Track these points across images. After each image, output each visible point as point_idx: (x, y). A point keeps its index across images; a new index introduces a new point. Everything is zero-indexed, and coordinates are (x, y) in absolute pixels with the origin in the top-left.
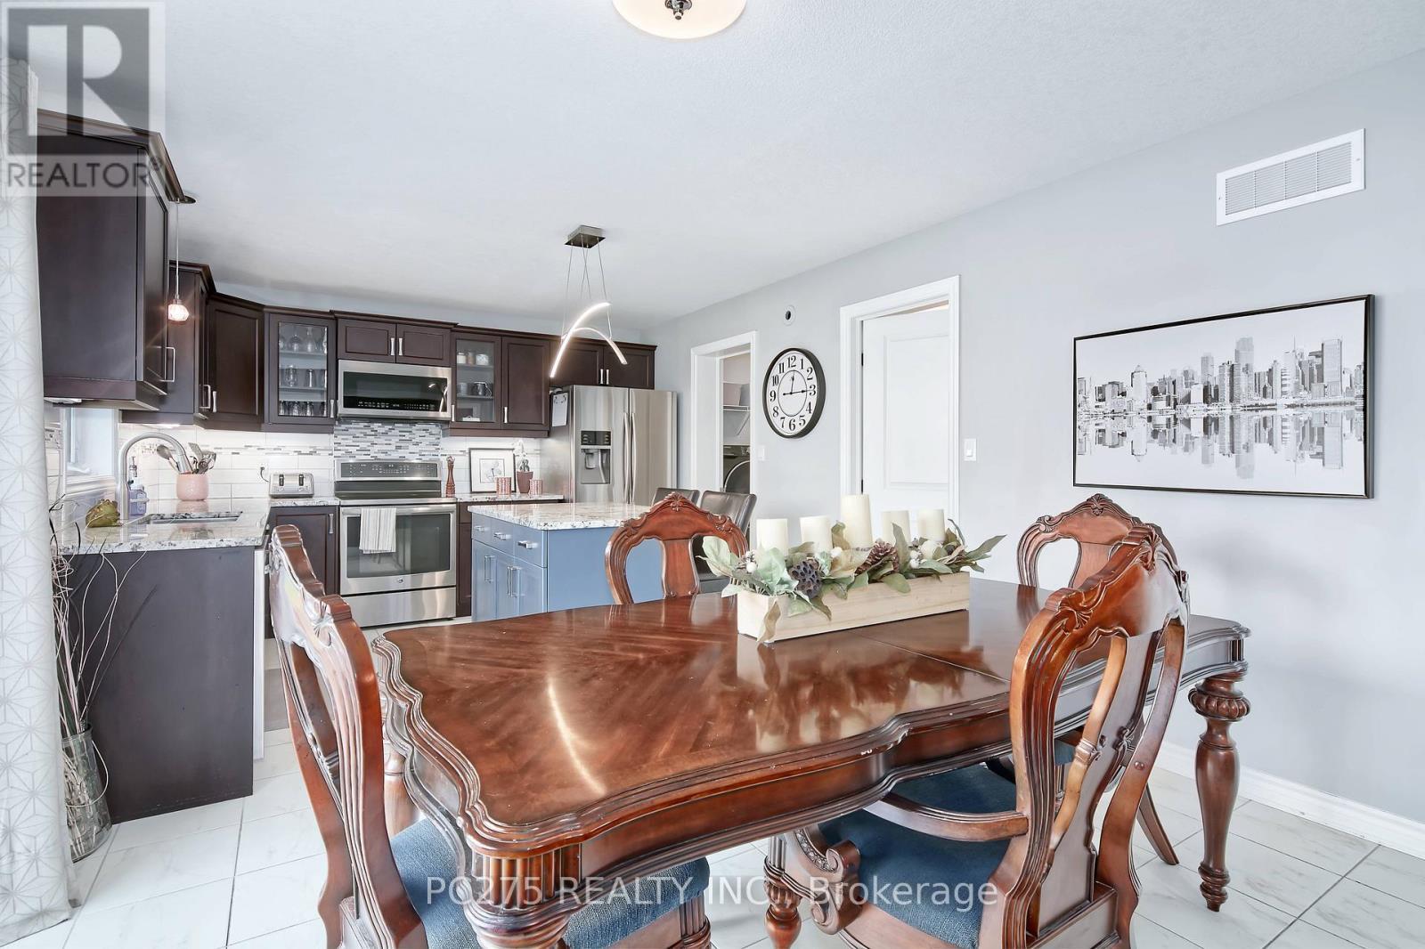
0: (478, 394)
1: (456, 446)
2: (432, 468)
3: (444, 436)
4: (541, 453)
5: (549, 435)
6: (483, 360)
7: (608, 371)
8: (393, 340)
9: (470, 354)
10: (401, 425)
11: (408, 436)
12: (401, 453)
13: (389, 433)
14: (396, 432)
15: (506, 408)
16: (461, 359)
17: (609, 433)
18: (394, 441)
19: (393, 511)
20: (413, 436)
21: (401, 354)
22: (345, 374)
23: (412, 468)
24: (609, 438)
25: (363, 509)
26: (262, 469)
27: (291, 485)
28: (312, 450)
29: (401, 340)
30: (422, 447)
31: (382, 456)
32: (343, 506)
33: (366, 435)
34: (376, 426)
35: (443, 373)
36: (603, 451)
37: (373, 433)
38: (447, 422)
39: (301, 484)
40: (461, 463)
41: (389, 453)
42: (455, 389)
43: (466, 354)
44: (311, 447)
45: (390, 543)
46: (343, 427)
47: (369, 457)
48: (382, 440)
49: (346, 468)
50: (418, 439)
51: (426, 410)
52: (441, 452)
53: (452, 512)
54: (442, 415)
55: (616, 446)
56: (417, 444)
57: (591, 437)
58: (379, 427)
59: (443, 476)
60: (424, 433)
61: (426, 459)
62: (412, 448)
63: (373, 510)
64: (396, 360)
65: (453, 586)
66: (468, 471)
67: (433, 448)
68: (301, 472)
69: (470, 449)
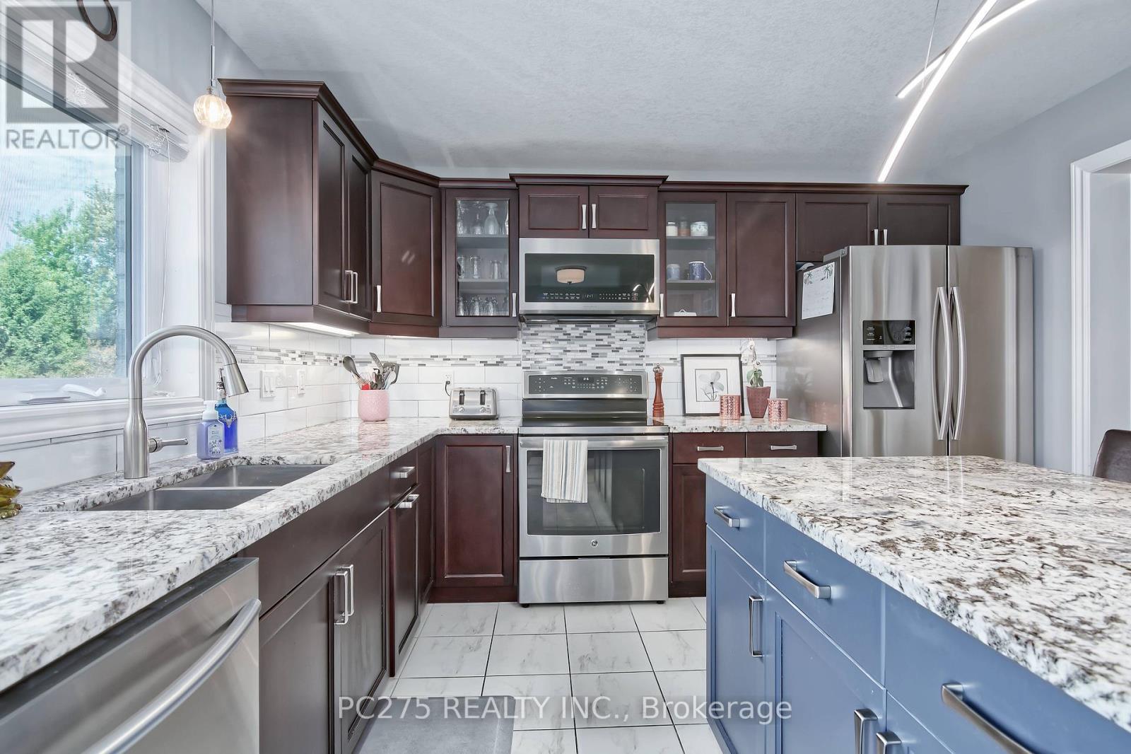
0: (693, 278)
1: (664, 351)
2: (635, 381)
3: (649, 339)
4: (779, 360)
5: (794, 334)
6: (700, 229)
7: (885, 231)
8: (584, 207)
9: (683, 225)
10: (598, 326)
11: (606, 340)
12: (599, 362)
13: (584, 337)
14: (592, 335)
15: (733, 296)
16: (671, 231)
17: (912, 324)
18: (590, 346)
19: (584, 445)
20: (610, 340)
21: (594, 226)
22: (527, 256)
23: (611, 382)
24: (912, 331)
25: (545, 440)
26: (448, 383)
27: (472, 405)
28: (499, 360)
29: (594, 206)
30: (624, 353)
31: (576, 367)
32: (522, 435)
33: (558, 340)
34: (568, 328)
35: (648, 247)
36: (896, 354)
37: (565, 337)
38: (653, 318)
39: (482, 403)
40: (671, 375)
41: (584, 362)
42: (664, 273)
43: (678, 225)
44: (497, 356)
45: (580, 491)
46: (533, 330)
47: (561, 368)
48: (576, 346)
49: (535, 382)
50: (618, 344)
51: (627, 301)
52: (645, 361)
53: (663, 447)
54: (647, 307)
55: (923, 347)
56: (617, 350)
57: (878, 331)
58: (572, 329)
59: (649, 393)
60: (624, 336)
61: (628, 370)
62: (612, 356)
63: (558, 442)
64: (589, 233)
65: (664, 556)
66: (680, 385)
67: (636, 355)
68: (484, 387)
69: (683, 356)
